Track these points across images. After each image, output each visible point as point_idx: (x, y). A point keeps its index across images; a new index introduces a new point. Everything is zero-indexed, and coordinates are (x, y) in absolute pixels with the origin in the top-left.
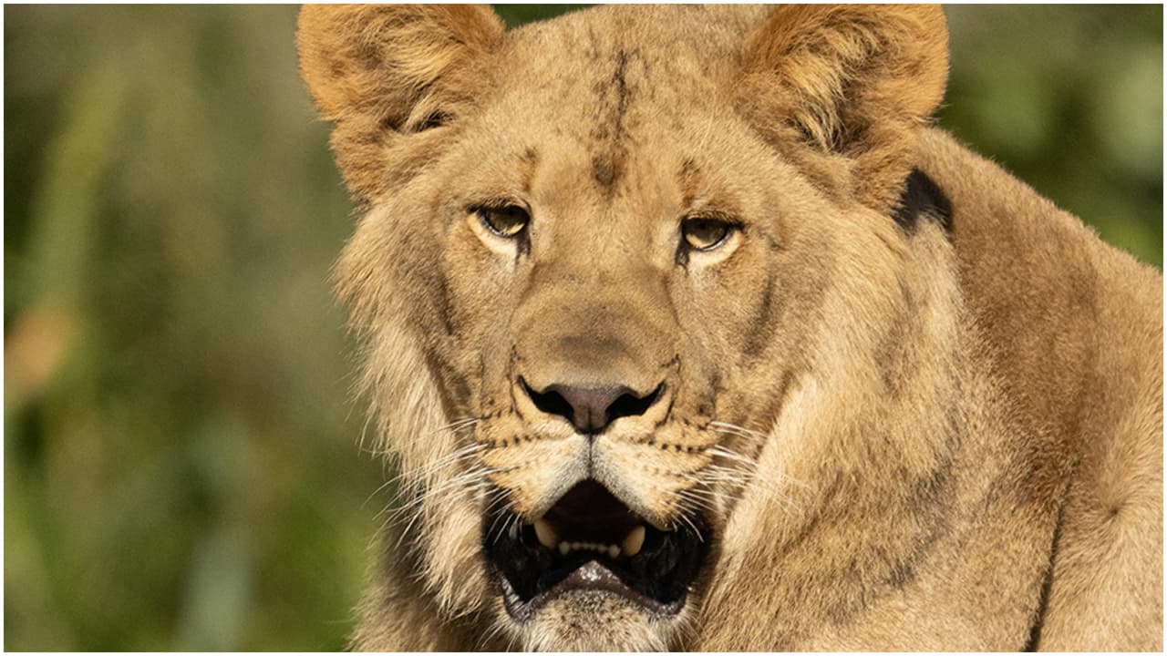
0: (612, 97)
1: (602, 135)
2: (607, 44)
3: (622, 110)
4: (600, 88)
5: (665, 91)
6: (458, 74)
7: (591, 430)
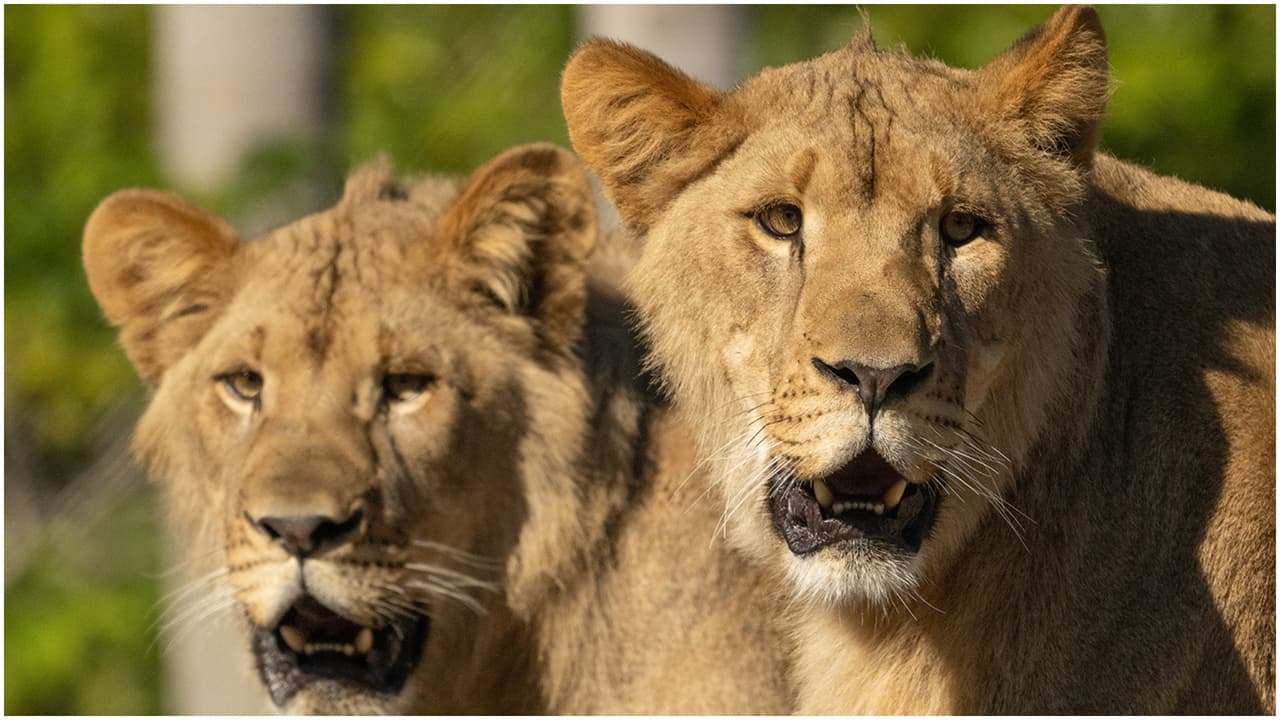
0: (325, 280)
1: (317, 311)
2: (327, 240)
3: (333, 290)
4: (318, 274)
5: (368, 273)
6: (206, 277)
7: (302, 556)
